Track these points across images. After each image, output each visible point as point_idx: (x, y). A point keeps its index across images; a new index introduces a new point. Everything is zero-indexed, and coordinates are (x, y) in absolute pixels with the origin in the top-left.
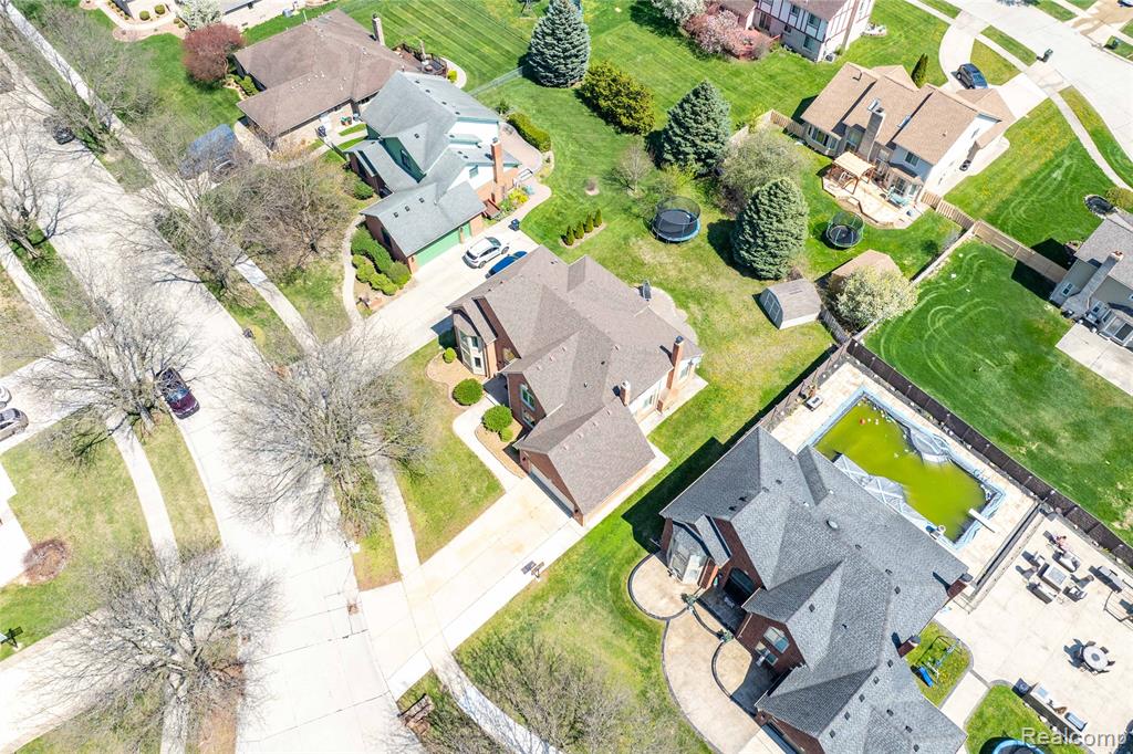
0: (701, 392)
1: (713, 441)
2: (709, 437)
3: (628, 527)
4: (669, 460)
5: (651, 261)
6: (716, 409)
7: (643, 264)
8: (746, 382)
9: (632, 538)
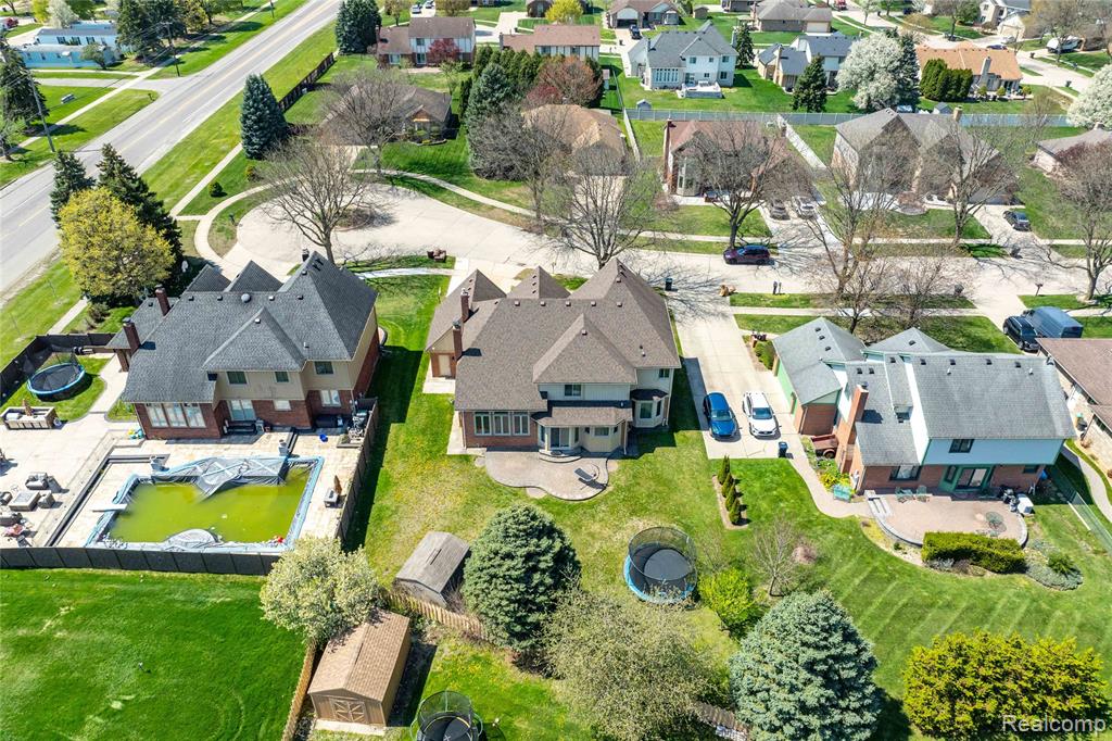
0: (447, 444)
1: (402, 419)
2: (407, 420)
3: (413, 348)
4: (424, 392)
5: (630, 524)
6: (422, 442)
7: (633, 513)
8: (415, 480)
9: (404, 346)
